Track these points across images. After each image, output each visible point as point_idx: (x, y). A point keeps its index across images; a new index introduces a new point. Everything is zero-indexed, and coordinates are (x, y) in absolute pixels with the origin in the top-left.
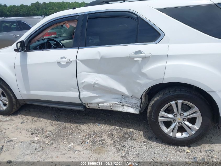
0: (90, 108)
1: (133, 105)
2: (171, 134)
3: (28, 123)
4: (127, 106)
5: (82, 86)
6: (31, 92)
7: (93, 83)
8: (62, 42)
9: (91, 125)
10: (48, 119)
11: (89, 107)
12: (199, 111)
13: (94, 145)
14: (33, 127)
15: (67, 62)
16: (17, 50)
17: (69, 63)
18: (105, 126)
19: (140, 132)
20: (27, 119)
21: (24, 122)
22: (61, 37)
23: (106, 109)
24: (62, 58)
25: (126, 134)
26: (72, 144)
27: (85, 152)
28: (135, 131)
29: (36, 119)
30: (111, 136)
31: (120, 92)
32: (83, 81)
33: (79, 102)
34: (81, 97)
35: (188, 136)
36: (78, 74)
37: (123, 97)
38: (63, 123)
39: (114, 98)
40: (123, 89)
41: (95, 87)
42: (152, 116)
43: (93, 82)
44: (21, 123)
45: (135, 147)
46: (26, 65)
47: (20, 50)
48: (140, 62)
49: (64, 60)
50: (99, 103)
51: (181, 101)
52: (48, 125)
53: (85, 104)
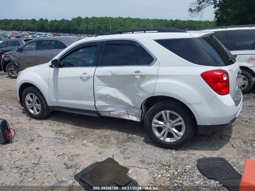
0: (104, 115)
1: (136, 114)
2: (162, 139)
3: (54, 126)
4: (132, 115)
5: (98, 96)
6: (59, 100)
7: (105, 95)
8: (89, 61)
9: (104, 131)
10: (70, 124)
11: (102, 114)
12: (183, 120)
13: (102, 143)
14: (58, 129)
15: (87, 77)
16: (51, 66)
17: (88, 78)
18: (115, 132)
19: (142, 138)
20: (54, 123)
21: (51, 125)
22: (90, 57)
23: (116, 117)
24: (84, 74)
25: (129, 138)
26: (86, 141)
27: (93, 147)
28: (138, 137)
29: (61, 123)
30: (117, 138)
31: (126, 102)
32: (98, 93)
33: (94, 109)
34: (96, 105)
35: (175, 140)
36: (94, 87)
37: (129, 107)
38: (82, 128)
39: (122, 108)
40: (128, 101)
41: (107, 98)
42: (147, 122)
43: (105, 93)
44: (49, 126)
45: (133, 147)
46: (57, 78)
47: (53, 66)
48: (139, 79)
49: (85, 75)
50: (110, 112)
51: (169, 111)
52: (70, 128)
53: (99, 111)
